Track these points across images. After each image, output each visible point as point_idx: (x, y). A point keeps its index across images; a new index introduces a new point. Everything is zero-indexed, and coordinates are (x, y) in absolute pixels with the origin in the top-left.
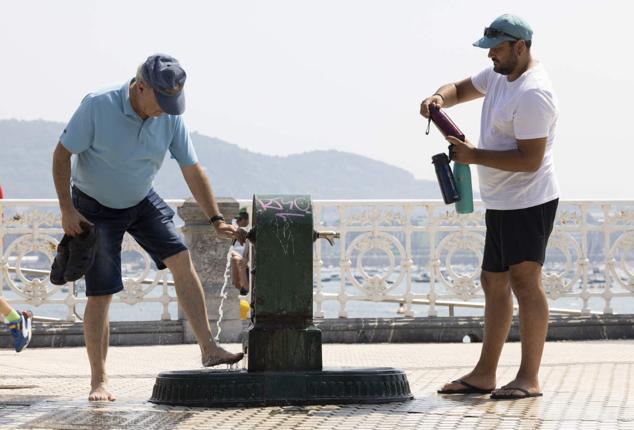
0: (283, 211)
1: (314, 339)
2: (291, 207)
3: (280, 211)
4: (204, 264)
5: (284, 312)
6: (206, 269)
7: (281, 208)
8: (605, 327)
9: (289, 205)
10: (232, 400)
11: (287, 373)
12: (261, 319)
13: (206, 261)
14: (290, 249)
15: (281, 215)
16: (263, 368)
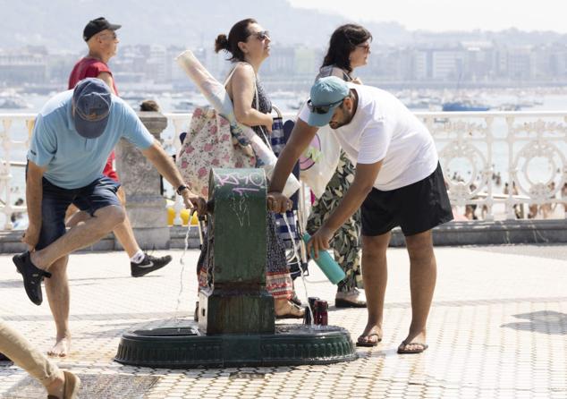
0: (239, 186)
1: (268, 304)
2: (247, 183)
3: (236, 186)
4: (134, 175)
5: (240, 280)
6: (136, 180)
7: (238, 183)
8: (508, 233)
9: (245, 180)
10: (193, 362)
11: (243, 337)
12: (219, 286)
13: (136, 172)
14: (246, 222)
15: (237, 189)
16: (219, 332)
